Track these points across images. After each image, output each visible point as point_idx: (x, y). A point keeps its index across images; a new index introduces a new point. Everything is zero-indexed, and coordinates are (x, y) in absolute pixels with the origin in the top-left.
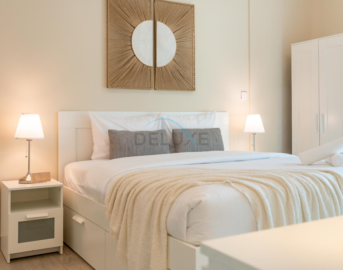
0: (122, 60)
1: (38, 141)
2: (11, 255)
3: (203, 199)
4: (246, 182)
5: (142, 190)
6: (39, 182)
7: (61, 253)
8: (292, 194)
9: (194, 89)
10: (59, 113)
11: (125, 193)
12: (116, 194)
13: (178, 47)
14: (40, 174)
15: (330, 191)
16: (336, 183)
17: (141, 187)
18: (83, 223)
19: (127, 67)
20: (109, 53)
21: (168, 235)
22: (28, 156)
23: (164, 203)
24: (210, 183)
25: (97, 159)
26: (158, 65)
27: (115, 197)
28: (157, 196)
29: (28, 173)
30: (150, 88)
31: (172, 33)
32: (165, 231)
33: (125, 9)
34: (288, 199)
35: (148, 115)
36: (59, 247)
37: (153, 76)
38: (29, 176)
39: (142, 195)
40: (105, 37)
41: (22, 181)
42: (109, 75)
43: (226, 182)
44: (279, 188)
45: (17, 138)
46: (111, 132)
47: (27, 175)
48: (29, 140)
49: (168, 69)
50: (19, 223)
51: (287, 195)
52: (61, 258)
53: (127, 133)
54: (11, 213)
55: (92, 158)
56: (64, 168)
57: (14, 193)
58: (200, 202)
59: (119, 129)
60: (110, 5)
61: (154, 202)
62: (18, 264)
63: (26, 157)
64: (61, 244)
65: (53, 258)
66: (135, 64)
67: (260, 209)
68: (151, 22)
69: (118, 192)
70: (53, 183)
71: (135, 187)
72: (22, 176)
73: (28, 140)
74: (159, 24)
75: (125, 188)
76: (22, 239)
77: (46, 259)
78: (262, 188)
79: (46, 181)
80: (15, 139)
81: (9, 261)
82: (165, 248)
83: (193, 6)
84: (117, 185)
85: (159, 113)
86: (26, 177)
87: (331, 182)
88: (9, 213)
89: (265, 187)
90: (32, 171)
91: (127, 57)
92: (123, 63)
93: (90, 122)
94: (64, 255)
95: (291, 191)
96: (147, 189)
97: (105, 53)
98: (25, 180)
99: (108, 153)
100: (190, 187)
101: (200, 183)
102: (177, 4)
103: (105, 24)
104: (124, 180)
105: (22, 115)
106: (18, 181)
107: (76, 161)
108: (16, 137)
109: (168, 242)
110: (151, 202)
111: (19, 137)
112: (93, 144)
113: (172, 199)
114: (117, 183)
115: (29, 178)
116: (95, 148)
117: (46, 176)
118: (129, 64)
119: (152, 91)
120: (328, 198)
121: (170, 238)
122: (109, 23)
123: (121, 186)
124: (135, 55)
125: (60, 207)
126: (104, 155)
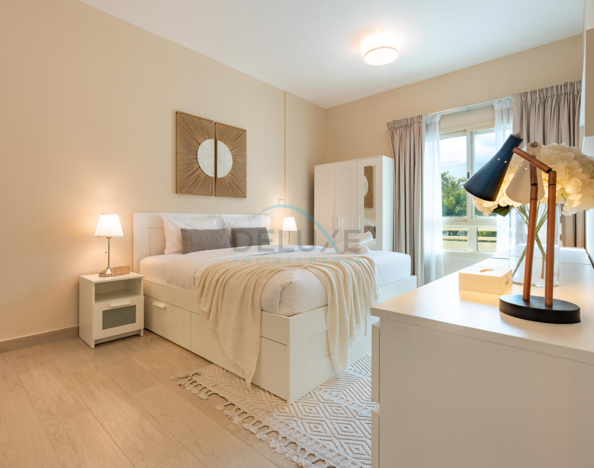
0: (189, 171)
1: (118, 238)
2: (95, 341)
3: (293, 281)
4: (318, 267)
5: (232, 276)
6: (119, 275)
7: (142, 334)
8: (347, 274)
9: (246, 197)
10: (134, 213)
11: (214, 280)
12: (205, 281)
13: (234, 162)
14: (120, 267)
15: (368, 271)
16: (369, 265)
17: (231, 274)
18: (165, 308)
19: (194, 176)
20: (178, 164)
21: (262, 310)
22: (107, 252)
23: (257, 285)
24: (293, 268)
25: (170, 253)
26: (219, 176)
27: (204, 284)
28: (249, 280)
29: (108, 267)
30: (212, 195)
31: (229, 151)
32: (259, 307)
33: (192, 128)
34: (345, 277)
35: (210, 217)
36: (140, 331)
37: (214, 185)
38: (109, 270)
39: (232, 280)
40: (175, 150)
41: (102, 274)
42: (178, 183)
43: (305, 267)
44: (339, 270)
45: (98, 236)
46: (183, 231)
47: (107, 269)
48: (109, 238)
49: (226, 180)
50: (103, 312)
51: (344, 273)
52: (142, 339)
53: (196, 231)
54: (95, 303)
55: (165, 252)
56: (139, 263)
57: (98, 285)
58: (291, 282)
59: (189, 228)
60: (179, 123)
61: (246, 286)
62: (103, 348)
63: (106, 253)
64: (142, 327)
65: (135, 340)
66: (200, 175)
67: (329, 286)
68: (213, 141)
69: (207, 279)
70: (132, 275)
71: (225, 274)
72: (102, 270)
73: (107, 238)
74: (220, 143)
75: (214, 275)
76: (105, 326)
77: (129, 342)
78: (329, 270)
79: (126, 273)
80: (95, 237)
81: (93, 346)
82: (259, 320)
83: (245, 131)
84: (206, 273)
85: (219, 215)
86: (106, 271)
87: (367, 264)
88: (94, 303)
89: (330, 269)
90: (112, 266)
91: (193, 168)
92: (190, 173)
93: (162, 222)
94: (145, 336)
95: (346, 272)
96: (237, 276)
97: (175, 163)
98: (105, 274)
99: (181, 248)
100: (278, 272)
101: (286, 268)
102: (233, 128)
103: (175, 139)
104: (212, 269)
105: (102, 216)
106: (98, 275)
107: (150, 256)
108: (96, 235)
109: (261, 316)
110: (243, 285)
111: (100, 235)
112: (165, 241)
113: (264, 282)
114: (205, 272)
115: (109, 272)
116: (168, 244)
117: (127, 269)
118: (195, 174)
119: (213, 198)
120: (367, 276)
121: (263, 312)
122: (178, 139)
123: (209, 274)
124: (200, 167)
125: (141, 295)
126: (176, 250)
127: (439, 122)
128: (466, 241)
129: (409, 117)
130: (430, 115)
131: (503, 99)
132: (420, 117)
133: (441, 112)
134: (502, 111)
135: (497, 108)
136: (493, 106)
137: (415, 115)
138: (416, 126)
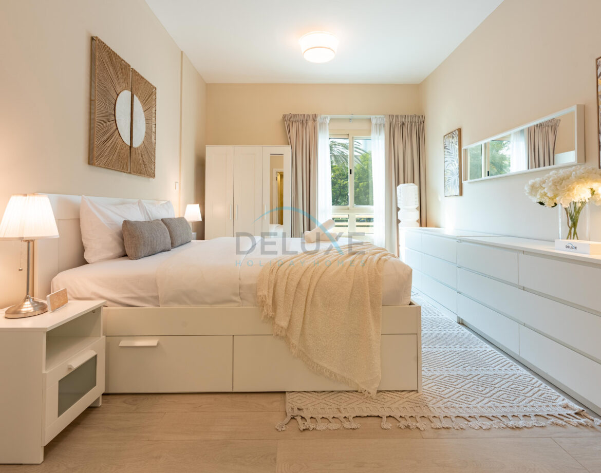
0: (107, 132)
6: (58, 308)
7: (100, 403)
9: (155, 177)
13: (147, 128)
14: (57, 294)
18: (158, 344)
19: (111, 141)
26: (134, 145)
29: (26, 298)
31: (143, 112)
37: (129, 158)
38: (27, 303)
47: (24, 301)
48: (28, 242)
49: (139, 151)
50: (60, 381)
55: (92, 260)
60: (98, 56)
63: (20, 270)
64: (103, 391)
66: (117, 139)
68: (130, 94)
73: (26, 241)
74: (136, 99)
79: (64, 304)
81: (41, 459)
88: (44, 370)
91: (111, 128)
92: (108, 135)
94: (106, 405)
102: (146, 81)
117: (64, 296)
118: (113, 138)
124: (117, 128)
125: (100, 336)
126: (111, 254)
127: (329, 124)
128: (347, 226)
129: (306, 113)
130: (323, 116)
131: (377, 116)
132: (315, 116)
133: (331, 116)
134: (376, 125)
135: (374, 122)
136: (370, 120)
137: (311, 113)
138: (310, 123)
